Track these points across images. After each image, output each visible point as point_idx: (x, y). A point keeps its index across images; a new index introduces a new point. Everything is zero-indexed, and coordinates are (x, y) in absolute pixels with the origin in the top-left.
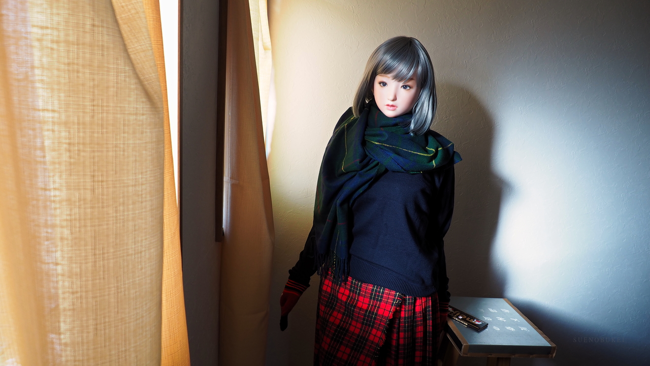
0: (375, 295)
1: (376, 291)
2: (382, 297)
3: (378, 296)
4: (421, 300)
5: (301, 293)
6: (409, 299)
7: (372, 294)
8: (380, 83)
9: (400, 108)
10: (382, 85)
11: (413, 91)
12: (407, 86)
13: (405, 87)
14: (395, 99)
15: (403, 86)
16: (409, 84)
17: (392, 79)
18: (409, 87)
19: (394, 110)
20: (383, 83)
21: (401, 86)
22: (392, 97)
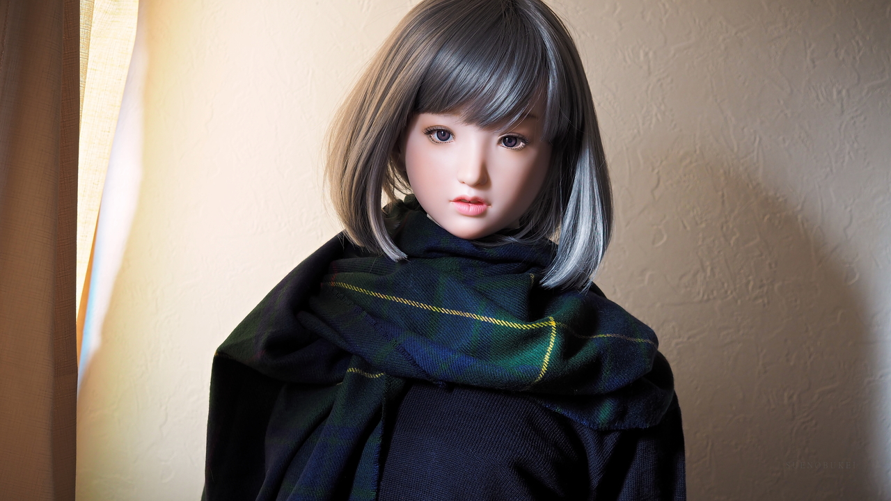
8: (429, 132)
9: (495, 210)
10: (435, 136)
11: (532, 152)
12: (515, 138)
13: (510, 141)
14: (483, 181)
15: (505, 138)
16: (522, 131)
17: (470, 120)
18: (523, 140)
19: (481, 215)
20: (439, 131)
21: (497, 138)
22: (472, 175)
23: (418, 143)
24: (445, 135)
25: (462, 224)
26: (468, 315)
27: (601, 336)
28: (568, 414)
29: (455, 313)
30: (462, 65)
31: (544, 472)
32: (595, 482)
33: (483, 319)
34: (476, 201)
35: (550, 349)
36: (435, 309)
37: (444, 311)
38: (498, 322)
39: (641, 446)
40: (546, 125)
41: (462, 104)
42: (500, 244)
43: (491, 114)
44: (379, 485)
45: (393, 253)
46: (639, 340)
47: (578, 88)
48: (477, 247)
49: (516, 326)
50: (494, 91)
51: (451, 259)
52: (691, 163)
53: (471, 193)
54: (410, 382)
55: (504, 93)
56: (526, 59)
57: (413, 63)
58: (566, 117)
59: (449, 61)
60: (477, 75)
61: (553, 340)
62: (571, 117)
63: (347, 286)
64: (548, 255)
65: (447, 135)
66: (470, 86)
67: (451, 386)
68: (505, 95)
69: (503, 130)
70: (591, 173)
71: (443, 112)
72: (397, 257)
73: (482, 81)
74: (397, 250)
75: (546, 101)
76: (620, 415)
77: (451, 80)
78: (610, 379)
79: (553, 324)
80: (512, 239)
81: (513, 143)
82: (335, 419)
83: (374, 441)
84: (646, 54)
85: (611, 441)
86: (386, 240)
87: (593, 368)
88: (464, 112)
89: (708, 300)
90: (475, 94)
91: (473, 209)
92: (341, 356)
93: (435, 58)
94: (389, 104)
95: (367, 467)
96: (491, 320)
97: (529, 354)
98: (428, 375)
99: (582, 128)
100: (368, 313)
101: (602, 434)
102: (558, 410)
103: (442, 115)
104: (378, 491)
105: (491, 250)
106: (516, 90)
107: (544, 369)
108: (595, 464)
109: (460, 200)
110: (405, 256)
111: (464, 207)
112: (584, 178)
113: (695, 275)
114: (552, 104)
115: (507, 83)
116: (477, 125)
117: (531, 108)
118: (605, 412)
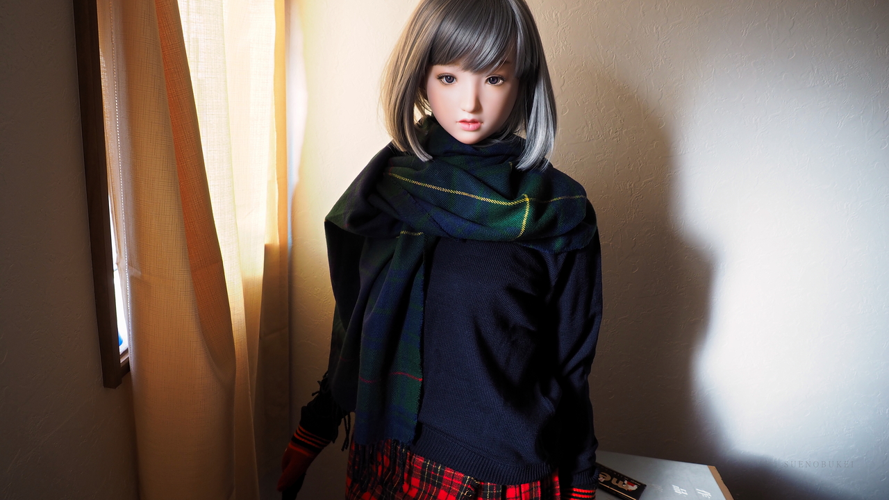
0: (429, 475)
1: (430, 468)
2: (440, 479)
3: (435, 477)
4: (518, 489)
5: (316, 451)
6: (491, 489)
7: (423, 473)
8: (440, 78)
9: (486, 125)
10: (444, 80)
11: (508, 86)
12: (497, 78)
13: (493, 80)
14: (478, 109)
15: (490, 78)
16: (501, 73)
17: (466, 68)
18: (502, 79)
19: (478, 129)
20: (446, 77)
21: (485, 79)
22: (470, 105)
23: (434, 85)
24: (450, 79)
25: (466, 136)
26: (473, 196)
27: (555, 199)
28: (537, 248)
29: (464, 194)
30: (458, 30)
31: (525, 288)
32: (553, 283)
33: (482, 199)
34: (473, 122)
35: (526, 216)
36: (452, 191)
37: (457, 192)
38: (492, 201)
39: (578, 256)
40: (517, 68)
41: (461, 57)
42: (490, 145)
43: (480, 64)
44: (424, 303)
45: (423, 157)
46: (577, 197)
47: (535, 40)
48: (475, 148)
49: (504, 203)
50: (481, 47)
51: (460, 157)
52: (580, 71)
53: (470, 117)
54: (438, 239)
55: (488, 48)
56: (502, 23)
57: (426, 31)
58: (529, 60)
59: (449, 28)
60: (469, 37)
61: (527, 210)
62: (532, 61)
63: (398, 177)
64: (520, 147)
65: (452, 79)
66: (465, 45)
67: (464, 240)
68: (489, 49)
69: (488, 73)
70: (545, 95)
71: (448, 64)
72: (426, 160)
73: (473, 40)
74: (426, 155)
75: (516, 51)
76: (568, 244)
77: (451, 42)
78: (562, 227)
79: (527, 200)
80: (497, 141)
81: (496, 81)
82: (394, 264)
83: (420, 277)
84: (556, 15)
85: (561, 259)
86: (419, 150)
87: (553, 223)
88: (462, 62)
89: (590, 140)
90: (469, 50)
91: (471, 126)
92: (395, 224)
93: (440, 26)
94: (412, 62)
95: (416, 292)
96: (489, 200)
97: (513, 219)
98: (450, 236)
99: (538, 67)
100: (411, 195)
101: (556, 255)
102: (531, 247)
103: (448, 66)
104: (424, 306)
105: (484, 149)
106: (496, 46)
107: (523, 229)
108: (553, 273)
109: (464, 122)
110: (431, 157)
111: (466, 126)
112: (539, 97)
113: (583, 128)
114: (520, 53)
115: (490, 41)
116: (471, 71)
117: (506, 57)
118: (558, 244)
